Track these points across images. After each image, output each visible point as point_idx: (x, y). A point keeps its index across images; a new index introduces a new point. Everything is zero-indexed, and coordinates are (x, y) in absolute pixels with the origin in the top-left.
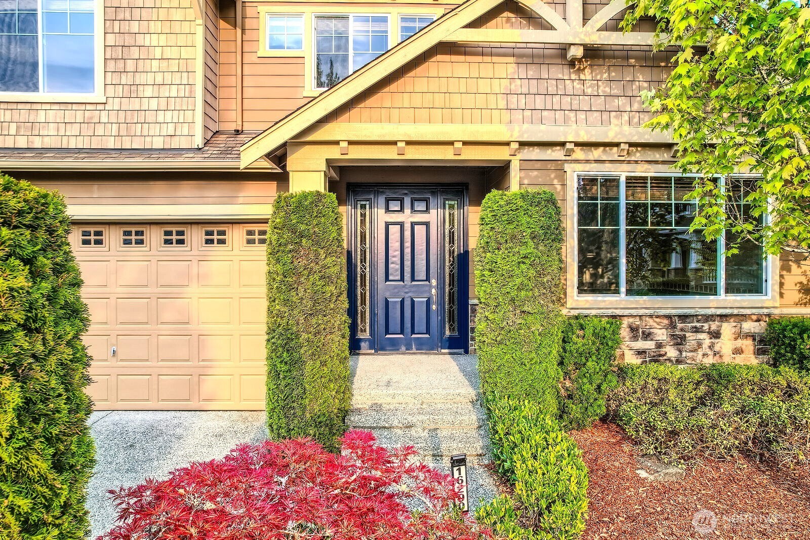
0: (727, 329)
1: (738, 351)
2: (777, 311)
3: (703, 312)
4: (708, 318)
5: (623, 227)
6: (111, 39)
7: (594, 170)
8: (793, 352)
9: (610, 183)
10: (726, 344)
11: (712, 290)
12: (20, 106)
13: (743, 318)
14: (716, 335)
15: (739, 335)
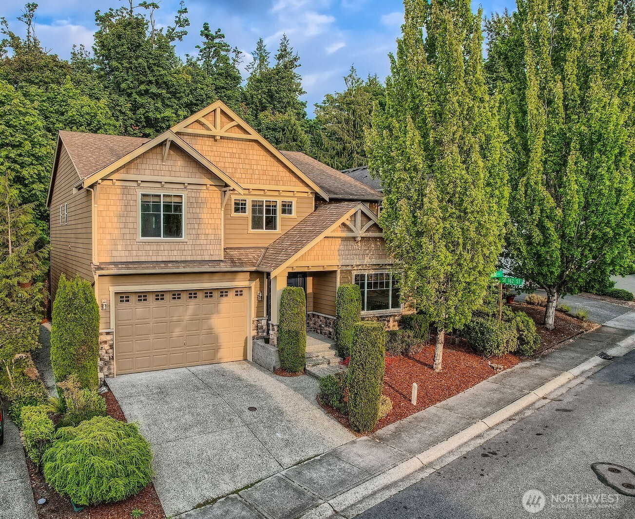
0: (391, 319)
1: (394, 326)
2: (403, 313)
3: (386, 314)
4: (387, 316)
5: (366, 290)
6: (189, 216)
7: (359, 273)
8: (409, 325)
9: (363, 276)
10: (391, 324)
11: (388, 308)
12: (153, 244)
13: (395, 316)
14: (389, 321)
15: (394, 321)
